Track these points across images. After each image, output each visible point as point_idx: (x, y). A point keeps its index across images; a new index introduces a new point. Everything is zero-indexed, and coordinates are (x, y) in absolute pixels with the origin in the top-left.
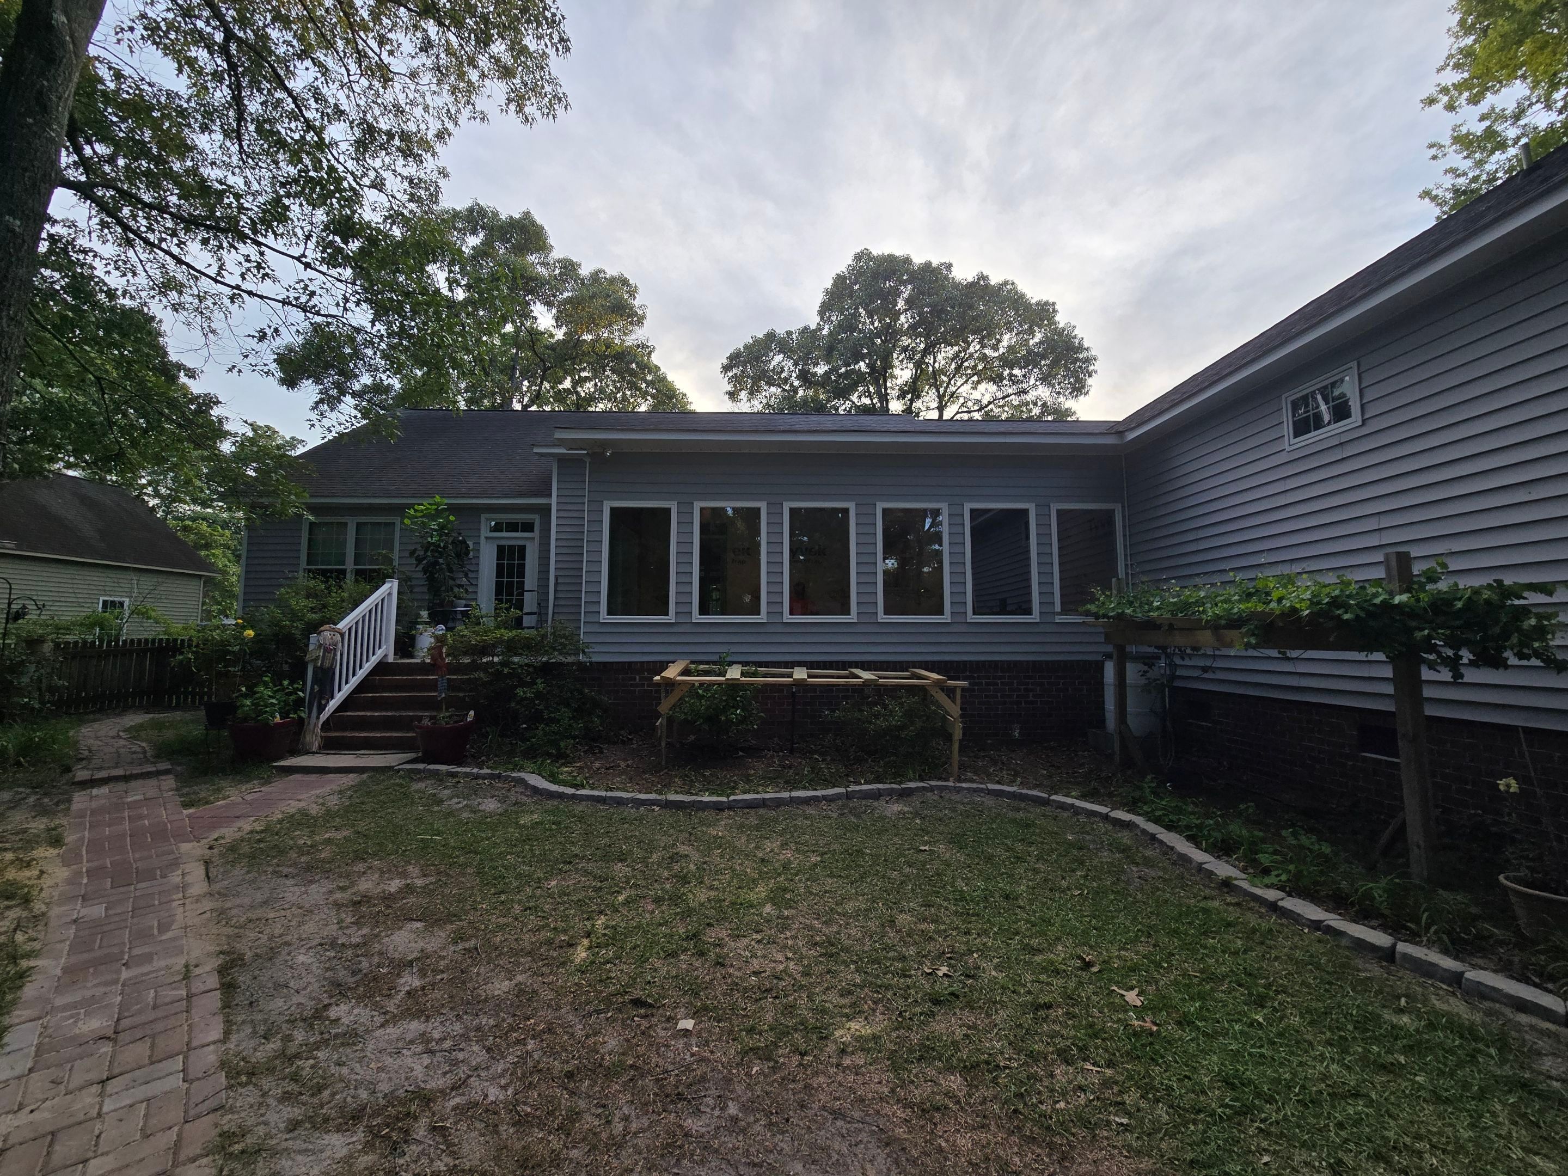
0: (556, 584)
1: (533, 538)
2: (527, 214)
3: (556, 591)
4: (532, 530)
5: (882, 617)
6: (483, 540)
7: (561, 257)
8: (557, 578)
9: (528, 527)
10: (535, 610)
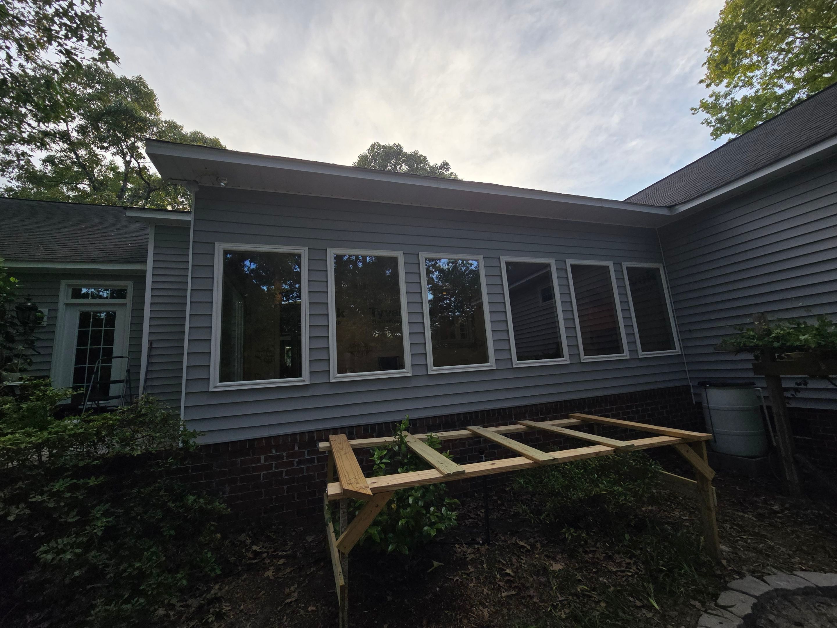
0: (150, 349)
1: (125, 305)
2: (140, 79)
3: (150, 356)
4: (124, 297)
5: (517, 364)
6: (61, 307)
7: (168, 119)
8: (151, 342)
9: (120, 294)
10: (123, 378)
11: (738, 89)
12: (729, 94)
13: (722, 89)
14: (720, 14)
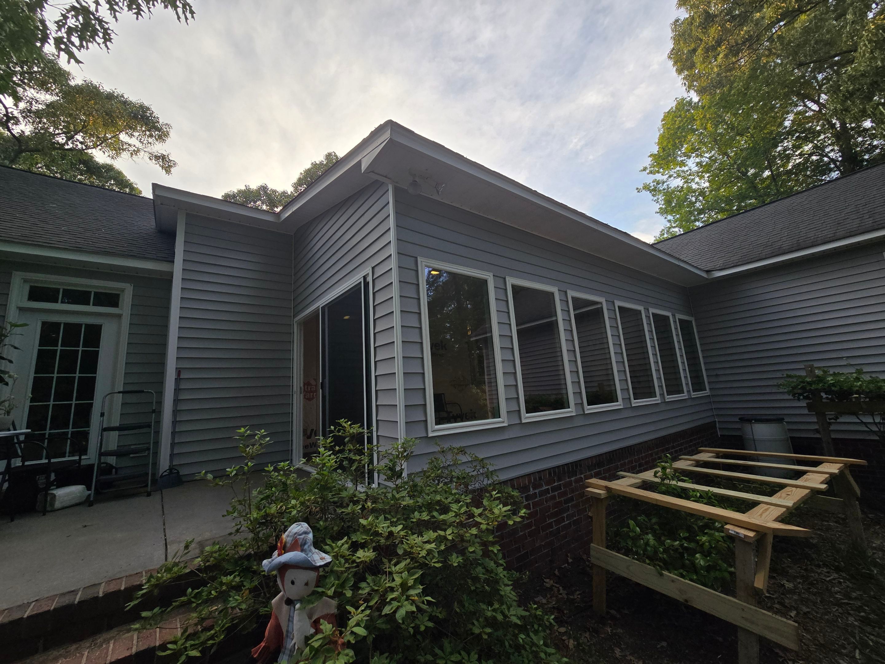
1: (119, 316)
3: (179, 390)
5: (634, 403)
6: (12, 311)
11: (672, 178)
12: (666, 182)
13: (659, 177)
14: (662, 121)
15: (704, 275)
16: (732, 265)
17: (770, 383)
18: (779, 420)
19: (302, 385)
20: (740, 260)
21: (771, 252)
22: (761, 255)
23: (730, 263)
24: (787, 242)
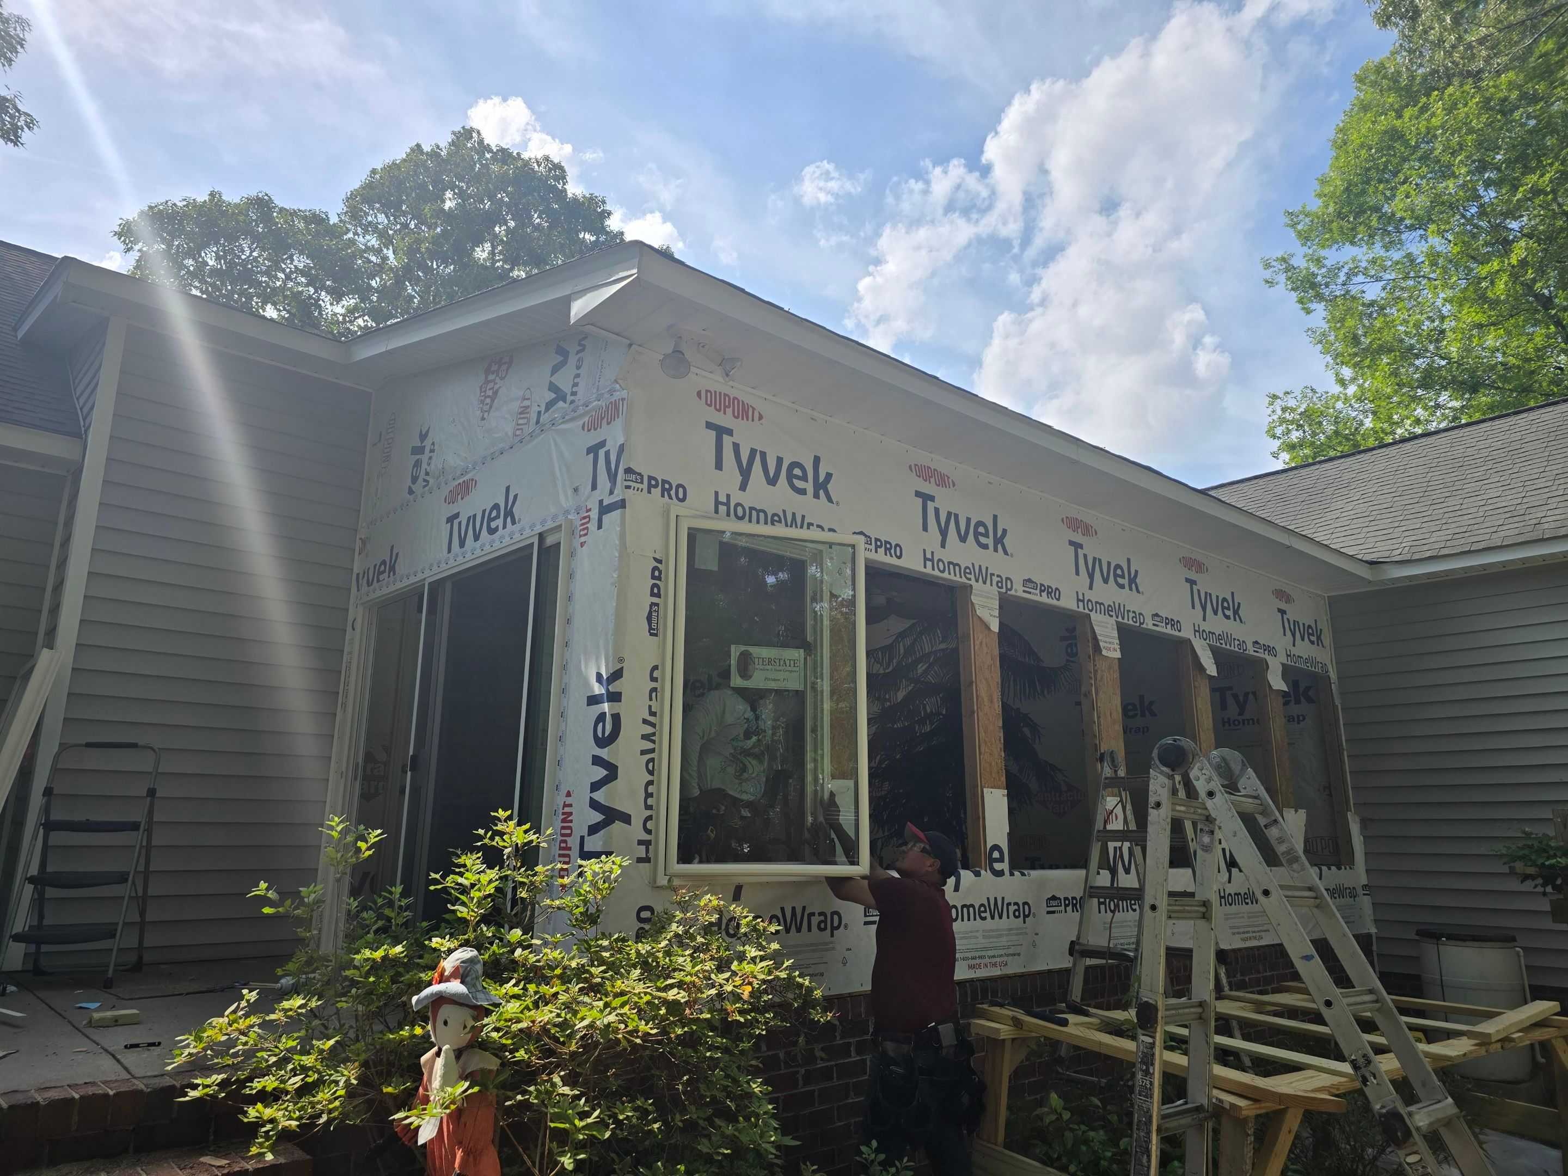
15: (1364, 572)
16: (1428, 554)
17: (1483, 849)
18: (1505, 938)
19: (360, 760)
20: (1449, 544)
21: (1517, 531)
22: (1494, 536)
23: (1426, 548)
24: (1557, 512)
